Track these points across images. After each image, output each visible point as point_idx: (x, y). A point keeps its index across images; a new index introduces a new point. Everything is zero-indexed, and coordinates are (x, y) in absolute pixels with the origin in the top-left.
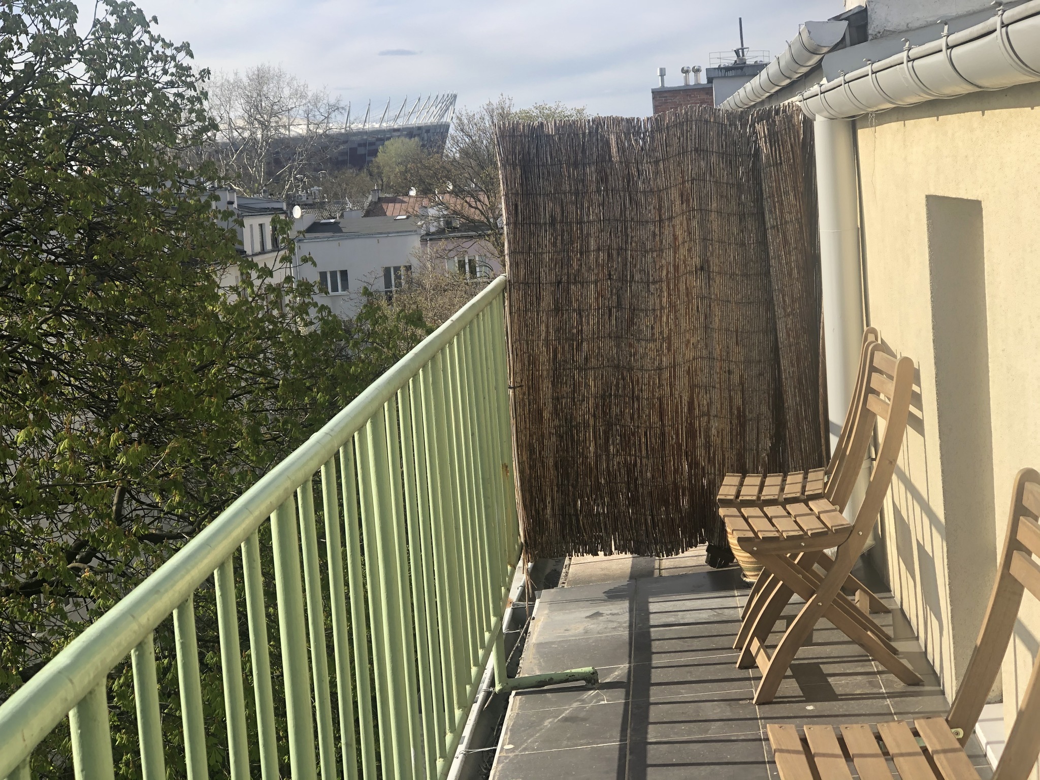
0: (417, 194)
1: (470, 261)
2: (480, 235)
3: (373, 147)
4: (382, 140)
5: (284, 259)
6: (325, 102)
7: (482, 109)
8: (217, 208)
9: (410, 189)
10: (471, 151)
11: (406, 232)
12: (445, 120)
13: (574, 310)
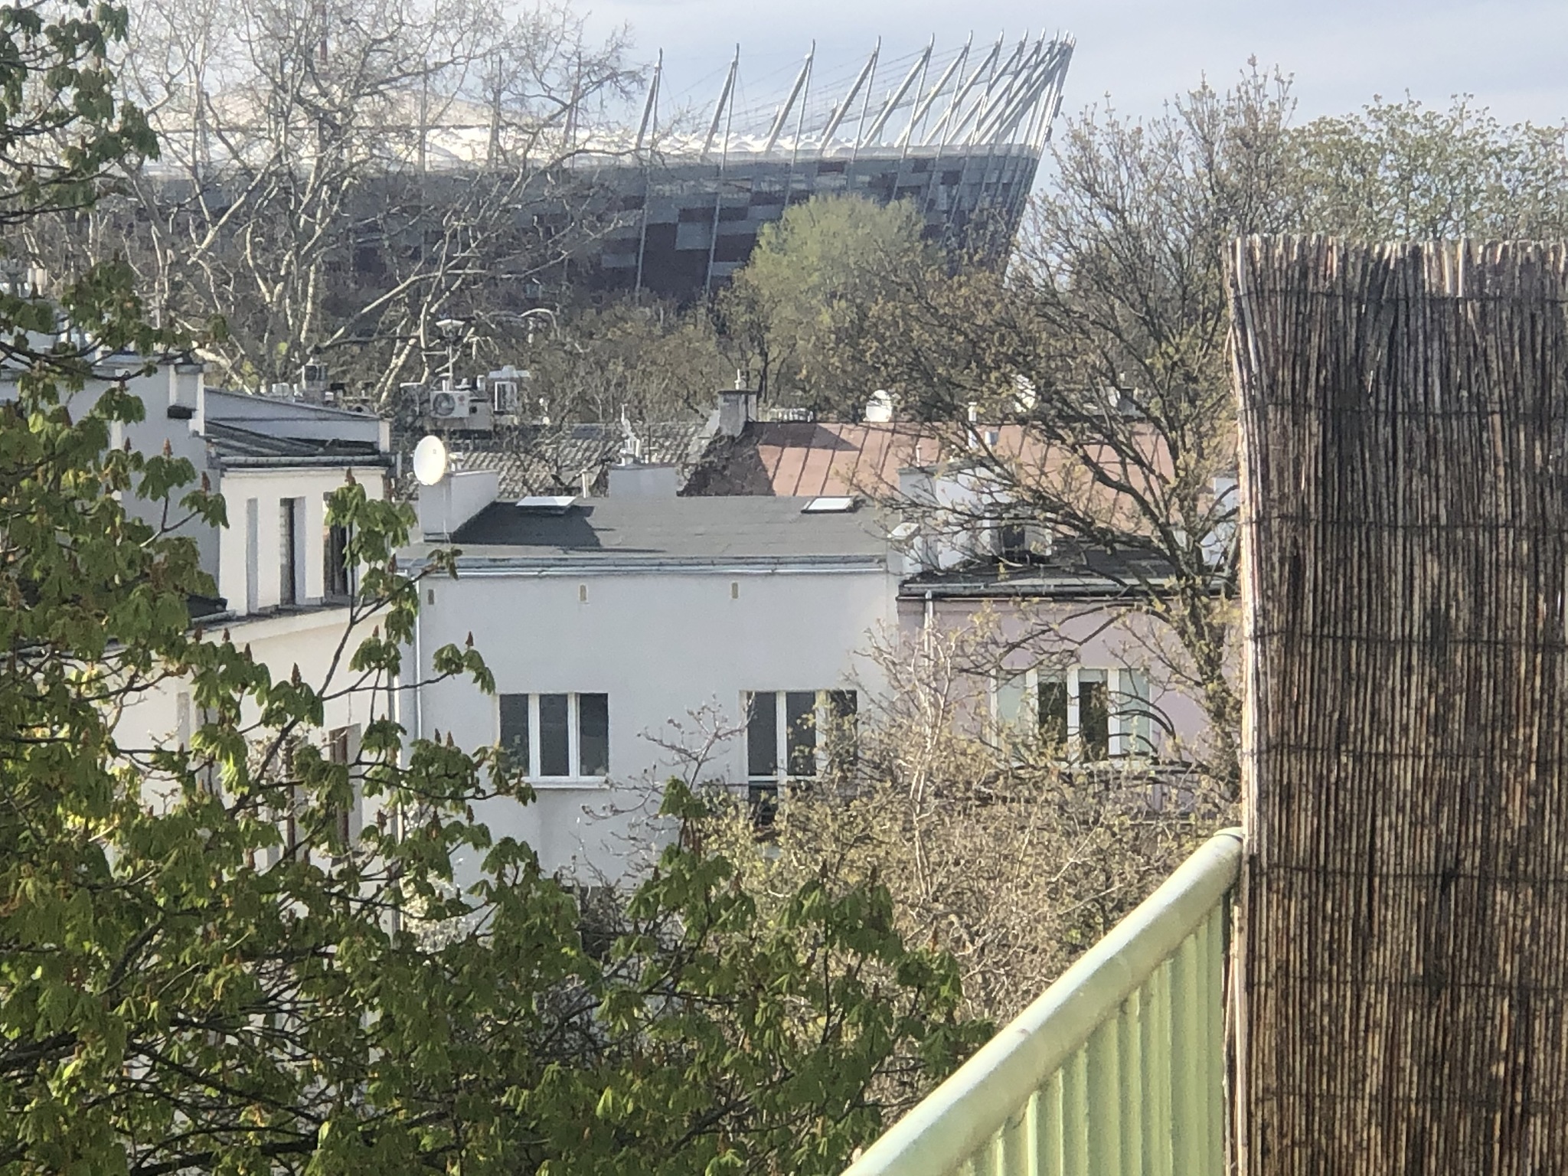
0: (894, 419)
1: (1085, 687)
2: (1132, 592)
3: (740, 227)
4: (774, 203)
5: (371, 656)
6: (567, 47)
7: (1174, 112)
8: (128, 446)
9: (869, 396)
10: (1114, 265)
11: (846, 560)
12: (1020, 140)
13: (1502, 988)
